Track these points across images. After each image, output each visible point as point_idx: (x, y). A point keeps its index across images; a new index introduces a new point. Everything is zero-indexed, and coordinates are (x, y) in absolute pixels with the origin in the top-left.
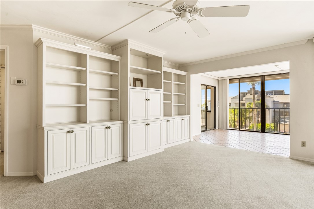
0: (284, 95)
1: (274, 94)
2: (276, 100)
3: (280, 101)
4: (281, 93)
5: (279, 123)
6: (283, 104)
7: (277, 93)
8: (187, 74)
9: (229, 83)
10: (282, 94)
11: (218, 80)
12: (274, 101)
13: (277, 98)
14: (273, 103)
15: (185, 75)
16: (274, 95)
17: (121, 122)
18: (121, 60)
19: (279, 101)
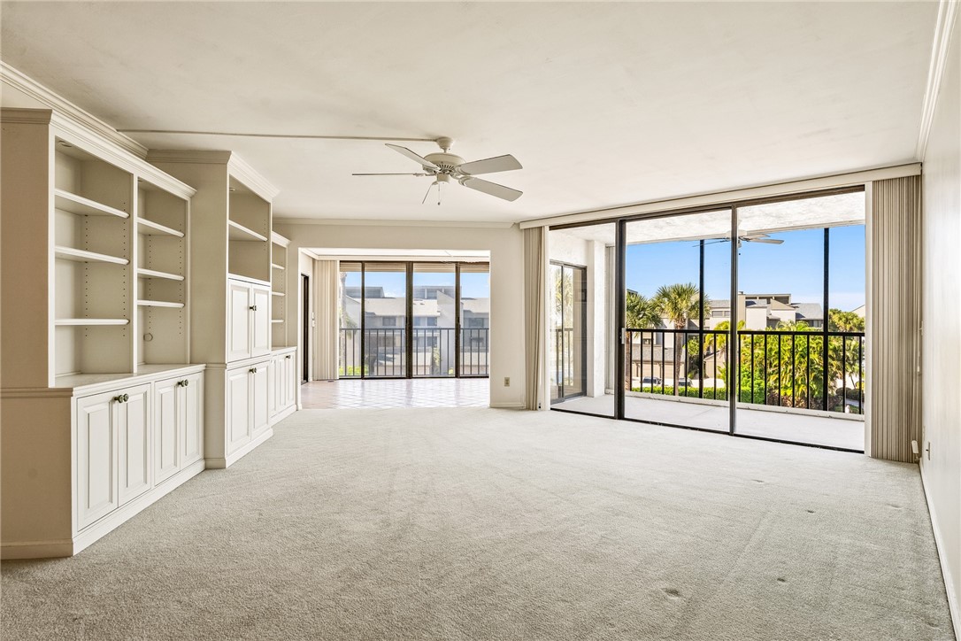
0: (384, 298)
3: (378, 314)
5: (376, 364)
6: (382, 318)
8: (288, 245)
9: (341, 270)
10: (379, 297)
11: (314, 260)
13: (370, 305)
15: (285, 246)
17: (201, 367)
18: (192, 197)
19: (373, 314)
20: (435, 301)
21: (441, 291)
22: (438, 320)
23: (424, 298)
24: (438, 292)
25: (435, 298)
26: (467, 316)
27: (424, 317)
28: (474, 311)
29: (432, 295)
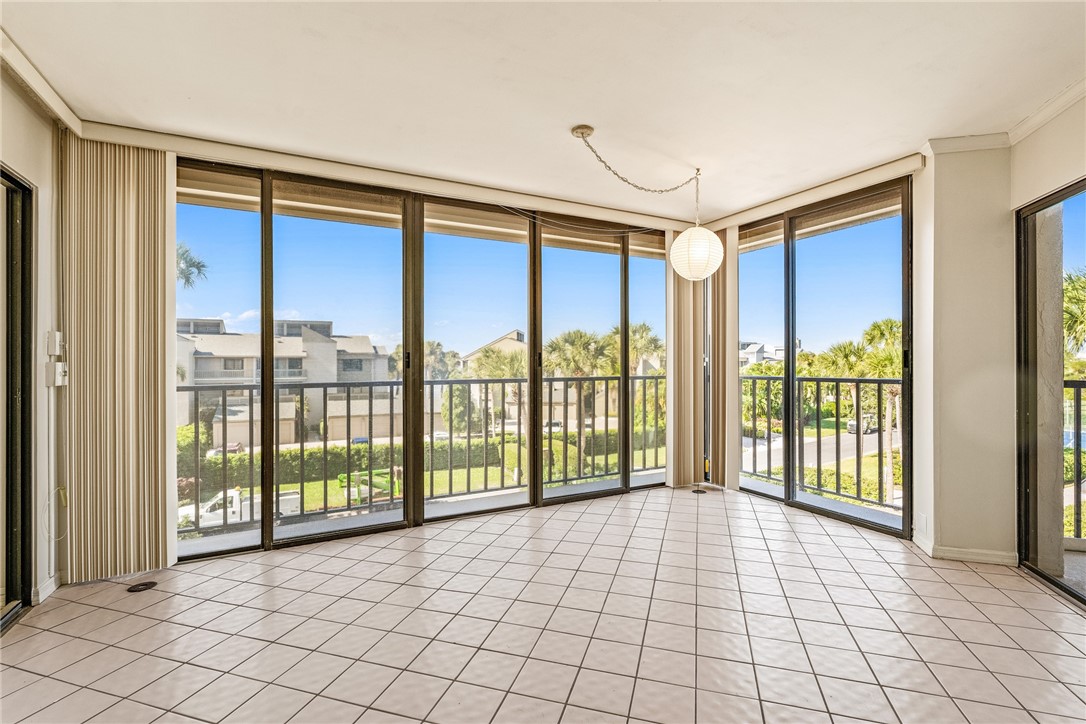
0: (224, 334)
1: (192, 331)
2: (202, 349)
3: (216, 353)
4: (214, 328)
6: (223, 360)
7: (200, 329)
10: (218, 333)
12: (196, 352)
13: (205, 343)
14: (193, 358)
16: (195, 332)
19: (211, 354)
20: (301, 339)
21: (306, 325)
22: (304, 361)
23: (283, 335)
24: (303, 327)
25: (300, 335)
26: (342, 357)
27: (284, 359)
28: (349, 351)
29: (295, 331)
